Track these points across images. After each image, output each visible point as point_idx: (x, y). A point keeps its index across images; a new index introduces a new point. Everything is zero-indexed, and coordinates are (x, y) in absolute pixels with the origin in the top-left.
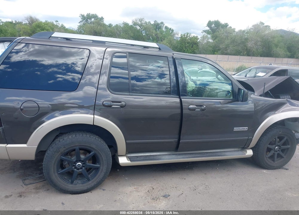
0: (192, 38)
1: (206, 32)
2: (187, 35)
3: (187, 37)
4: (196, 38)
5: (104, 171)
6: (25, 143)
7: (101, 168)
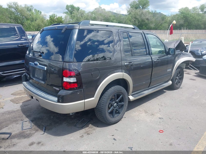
0: (58, 18)
1: (66, 14)
2: (54, 16)
3: (54, 17)
4: (61, 18)
5: (127, 105)
6: (93, 97)
7: (125, 104)
